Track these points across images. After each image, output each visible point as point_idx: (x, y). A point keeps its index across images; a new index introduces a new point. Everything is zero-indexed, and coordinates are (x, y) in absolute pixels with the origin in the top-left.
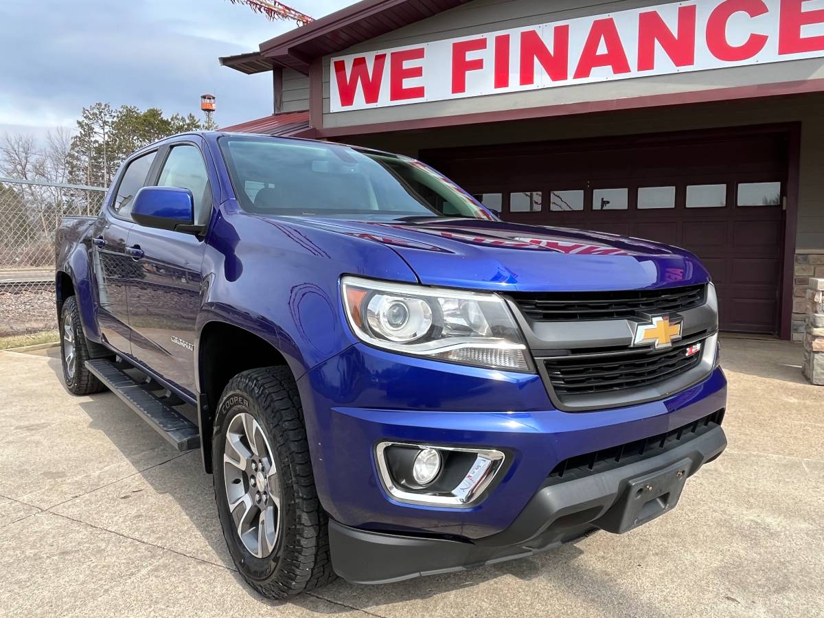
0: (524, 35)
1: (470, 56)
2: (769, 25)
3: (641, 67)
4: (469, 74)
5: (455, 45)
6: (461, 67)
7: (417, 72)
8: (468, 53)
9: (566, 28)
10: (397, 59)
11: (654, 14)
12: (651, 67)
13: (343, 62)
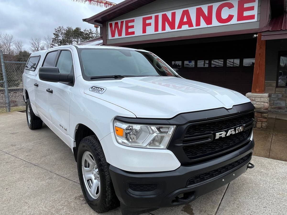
0: (163, 15)
1: (148, 22)
2: (234, 12)
3: (197, 26)
4: (147, 27)
5: (143, 18)
6: (145, 25)
7: (132, 27)
9: (175, 13)
10: (127, 23)
11: (201, 8)
12: (199, 25)
13: (112, 23)
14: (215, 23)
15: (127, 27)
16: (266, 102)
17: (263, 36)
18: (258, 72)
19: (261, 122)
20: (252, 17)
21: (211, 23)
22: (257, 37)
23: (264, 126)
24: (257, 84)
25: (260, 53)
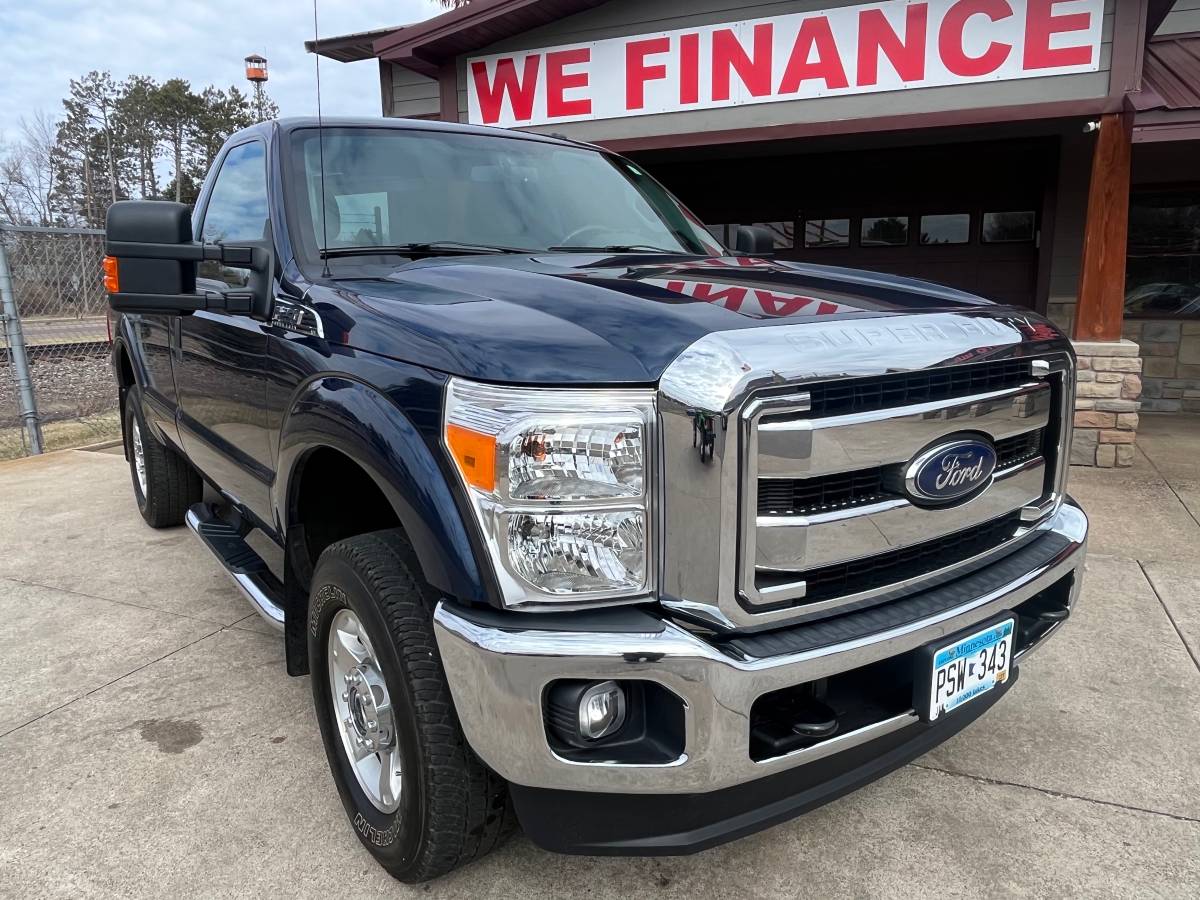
0: (716, 35)
1: (650, 61)
2: (1012, 31)
3: (861, 82)
4: (647, 84)
5: (629, 46)
6: (637, 77)
7: (581, 80)
8: (645, 57)
9: (769, 27)
10: (555, 63)
11: (878, 12)
12: (873, 81)
13: (484, 64)
14: (936, 72)
15: (557, 83)
16: (1132, 370)
17: (1139, 129)
18: (1101, 262)
19: (1114, 446)
20: (1082, 55)
21: (918, 74)
22: (1096, 130)
23: (1125, 460)
24: (1098, 308)
25: (1109, 191)
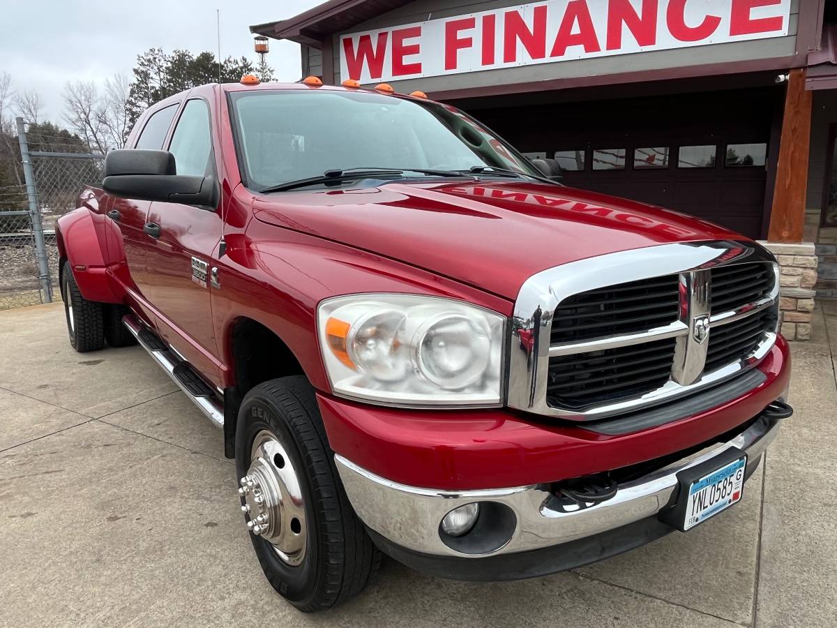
0: (507, 15)
1: (461, 34)
2: (722, 7)
3: (609, 47)
4: (459, 51)
5: (448, 24)
6: (453, 46)
7: (414, 50)
8: (459, 32)
9: (544, 9)
10: (398, 37)
12: (618, 46)
13: (351, 39)
14: (664, 39)
15: (399, 52)
16: (809, 266)
17: (811, 80)
18: (788, 182)
19: (794, 324)
20: (775, 23)
21: (651, 41)
22: (786, 81)
23: (803, 335)
24: (785, 217)
25: (795, 128)
